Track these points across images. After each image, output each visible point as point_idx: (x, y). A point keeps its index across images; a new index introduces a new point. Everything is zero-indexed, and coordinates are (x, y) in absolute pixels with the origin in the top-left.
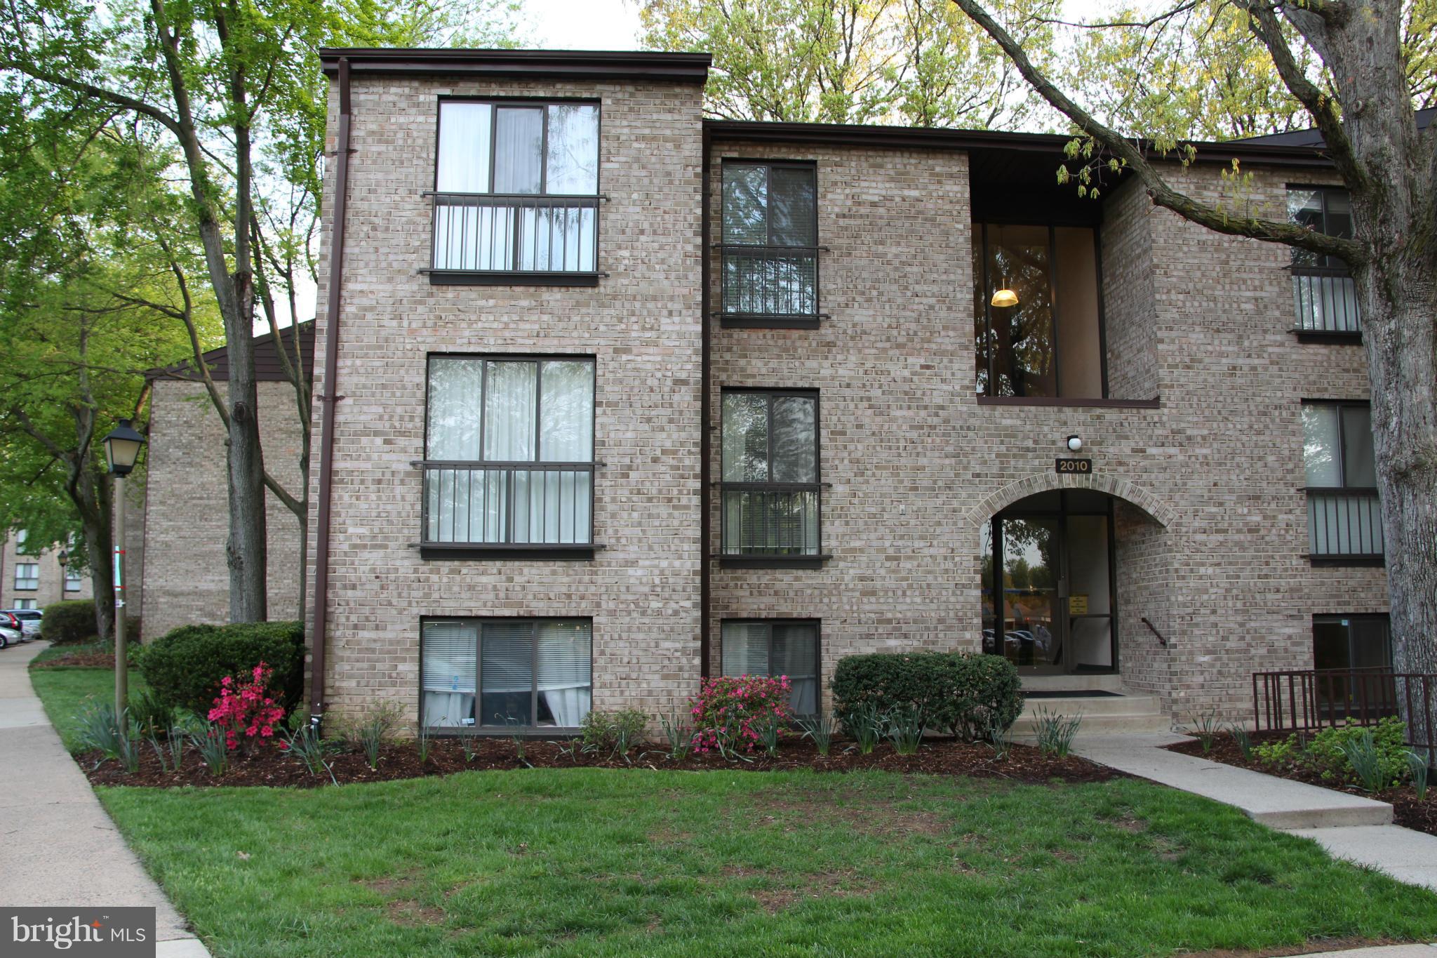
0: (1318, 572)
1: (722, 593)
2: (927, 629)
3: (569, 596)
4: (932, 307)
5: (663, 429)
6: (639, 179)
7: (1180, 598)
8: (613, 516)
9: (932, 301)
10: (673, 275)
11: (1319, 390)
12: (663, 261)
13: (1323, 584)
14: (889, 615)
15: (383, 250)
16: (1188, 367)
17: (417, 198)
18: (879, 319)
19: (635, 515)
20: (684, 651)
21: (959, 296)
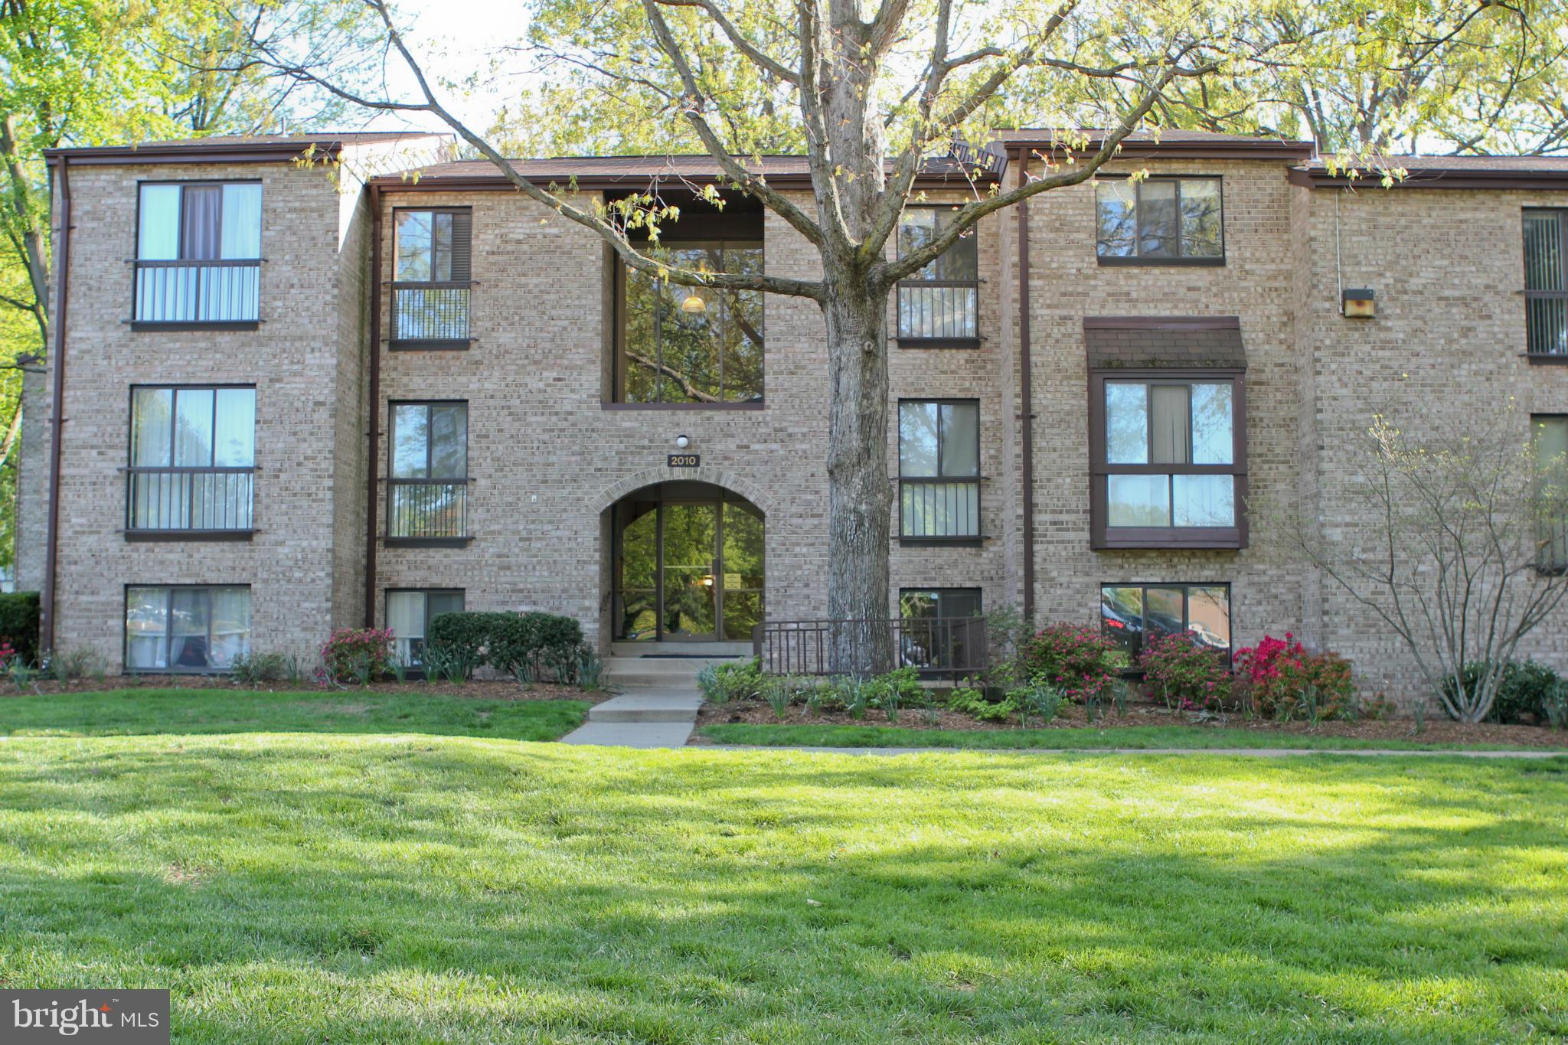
0: (907, 551)
1: (385, 568)
2: (553, 597)
3: (234, 569)
4: (565, 328)
5: (305, 440)
6: (290, 243)
7: (776, 574)
8: (267, 507)
9: (566, 323)
10: (315, 320)
11: (916, 390)
12: (308, 309)
13: (910, 562)
14: (521, 586)
15: (96, 306)
16: (792, 373)
17: (122, 263)
18: (520, 340)
19: (284, 507)
20: (319, 610)
21: (589, 318)
